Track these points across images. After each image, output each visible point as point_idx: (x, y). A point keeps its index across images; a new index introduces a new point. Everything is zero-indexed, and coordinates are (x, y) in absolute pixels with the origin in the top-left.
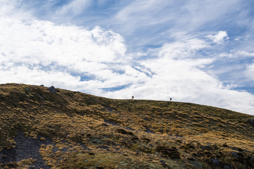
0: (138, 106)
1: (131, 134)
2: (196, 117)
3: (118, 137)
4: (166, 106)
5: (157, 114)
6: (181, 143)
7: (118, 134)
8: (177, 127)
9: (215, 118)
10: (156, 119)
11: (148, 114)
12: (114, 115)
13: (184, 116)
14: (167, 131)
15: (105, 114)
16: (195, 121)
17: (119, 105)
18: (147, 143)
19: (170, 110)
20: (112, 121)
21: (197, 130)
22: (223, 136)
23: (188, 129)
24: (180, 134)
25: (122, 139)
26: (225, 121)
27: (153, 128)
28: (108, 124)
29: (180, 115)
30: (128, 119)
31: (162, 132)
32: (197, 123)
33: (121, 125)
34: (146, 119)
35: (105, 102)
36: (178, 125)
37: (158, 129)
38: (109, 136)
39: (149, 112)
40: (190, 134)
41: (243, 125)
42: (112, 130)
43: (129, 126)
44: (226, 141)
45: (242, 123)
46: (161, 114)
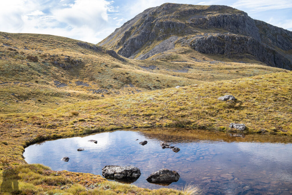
0: (23, 36)
1: (15, 50)
2: (51, 42)
3: (8, 52)
4: (37, 36)
5: (32, 40)
6: (41, 54)
7: (8, 51)
8: (41, 46)
9: (61, 42)
10: (31, 43)
11: (27, 40)
12: (9, 41)
13: (46, 41)
14: (36, 49)
15: (4, 41)
16: (51, 43)
17: (13, 36)
18: (23, 55)
19: (39, 38)
20: (7, 44)
21: (51, 48)
22: (63, 50)
23: (46, 47)
24: (42, 50)
25: (9, 53)
26: (66, 43)
27: (29, 47)
28: (4, 46)
29: (44, 41)
30: (17, 43)
31: (33, 49)
32: (51, 44)
33: (12, 46)
34: (26, 43)
35: (5, 35)
36: (42, 45)
37: (31, 48)
38: (3, 52)
39: (28, 39)
40: (47, 50)
41: (74, 45)
42: (6, 48)
43: (16, 47)
44: (64, 53)
45: (74, 44)
46: (34, 40)
